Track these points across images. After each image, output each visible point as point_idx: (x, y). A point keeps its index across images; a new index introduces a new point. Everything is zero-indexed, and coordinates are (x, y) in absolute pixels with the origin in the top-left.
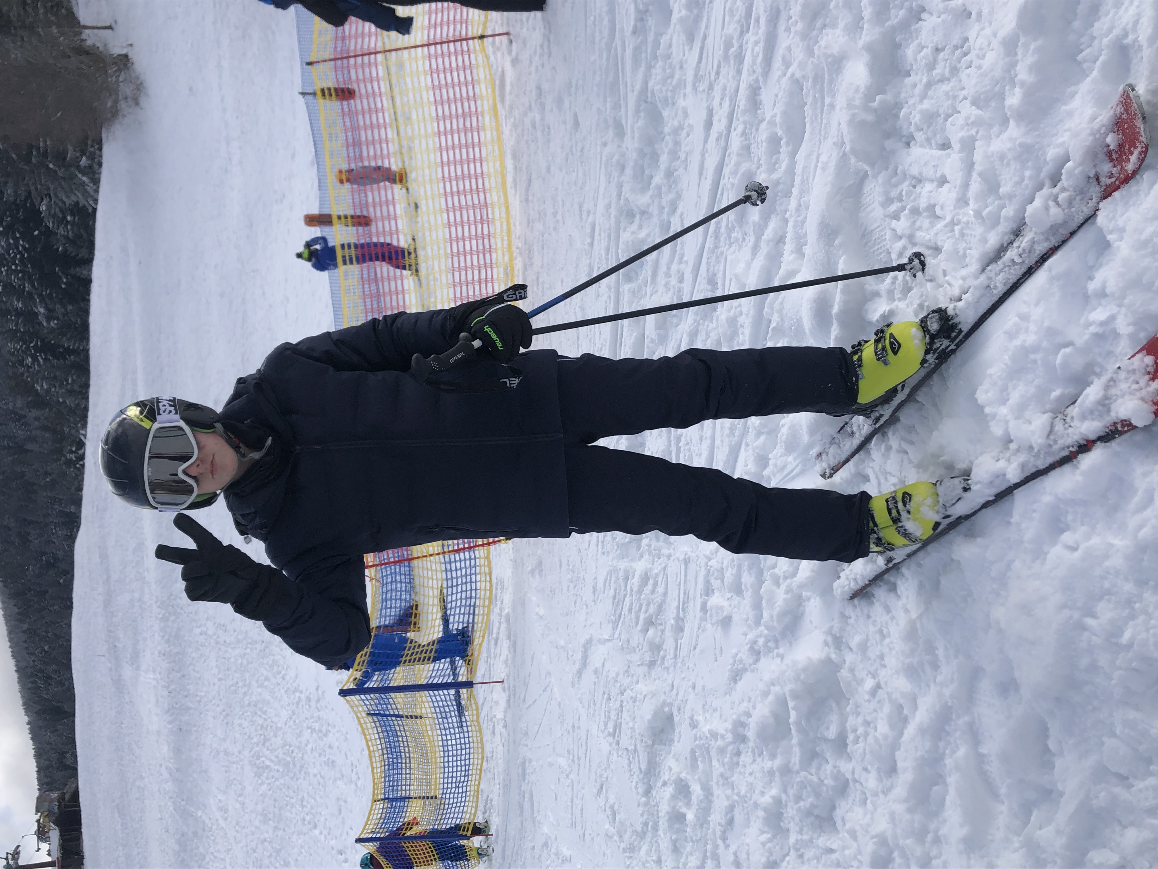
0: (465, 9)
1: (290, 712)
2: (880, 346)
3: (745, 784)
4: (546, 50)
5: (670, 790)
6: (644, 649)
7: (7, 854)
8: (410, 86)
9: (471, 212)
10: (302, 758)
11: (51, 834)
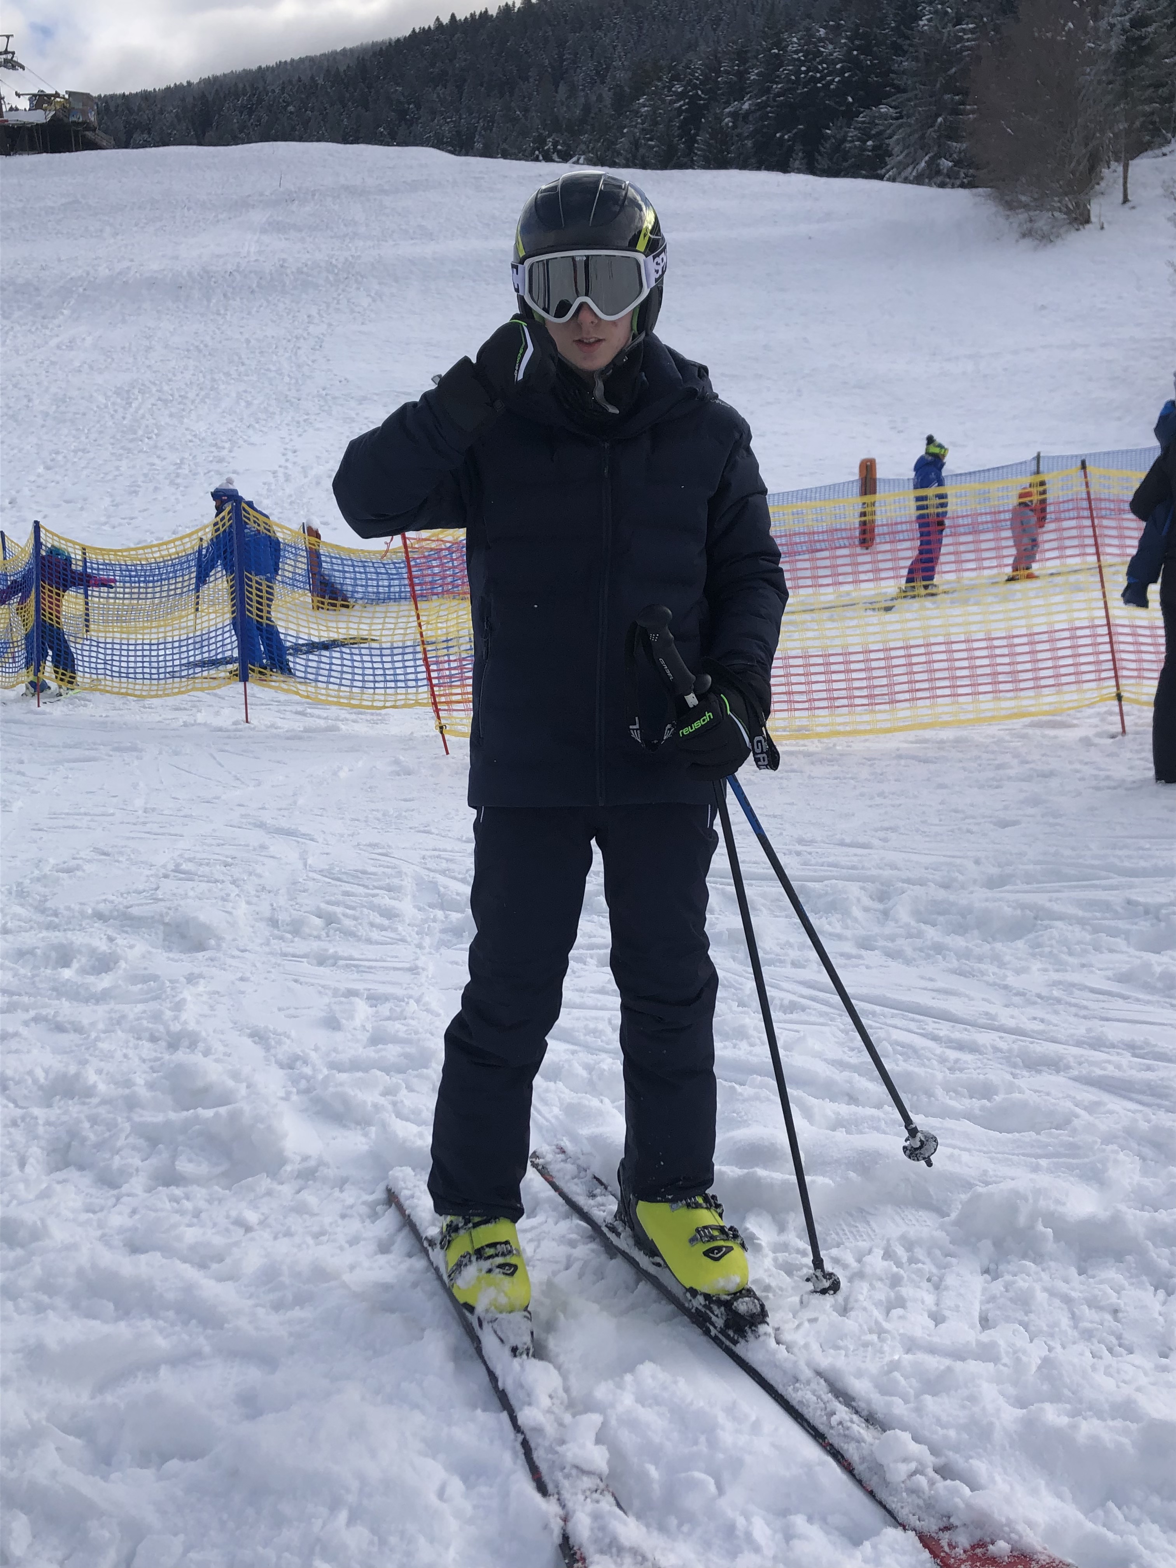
0: (1157, 675)
2: (716, 1233)
7: (13, 53)
8: (1053, 600)
9: (884, 681)
11: (40, 112)
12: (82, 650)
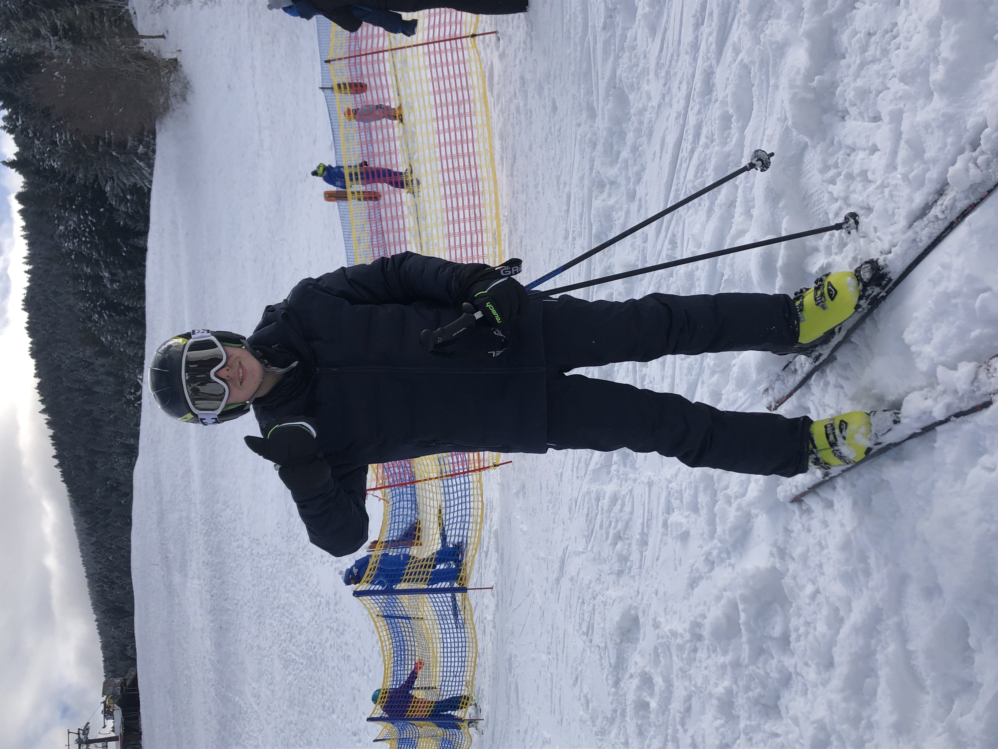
0: (459, 13)
1: (312, 614)
2: (819, 293)
3: (701, 676)
4: (529, 46)
5: (636, 682)
6: (613, 561)
7: (79, 729)
8: (412, 78)
9: (464, 185)
10: (323, 653)
11: (115, 713)
12: (447, 691)
